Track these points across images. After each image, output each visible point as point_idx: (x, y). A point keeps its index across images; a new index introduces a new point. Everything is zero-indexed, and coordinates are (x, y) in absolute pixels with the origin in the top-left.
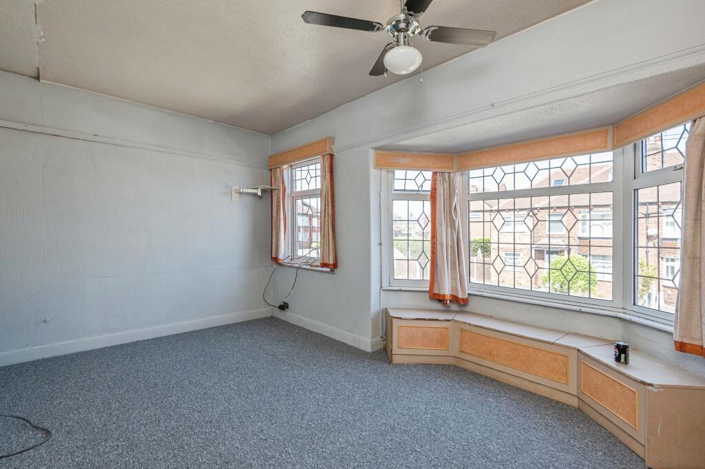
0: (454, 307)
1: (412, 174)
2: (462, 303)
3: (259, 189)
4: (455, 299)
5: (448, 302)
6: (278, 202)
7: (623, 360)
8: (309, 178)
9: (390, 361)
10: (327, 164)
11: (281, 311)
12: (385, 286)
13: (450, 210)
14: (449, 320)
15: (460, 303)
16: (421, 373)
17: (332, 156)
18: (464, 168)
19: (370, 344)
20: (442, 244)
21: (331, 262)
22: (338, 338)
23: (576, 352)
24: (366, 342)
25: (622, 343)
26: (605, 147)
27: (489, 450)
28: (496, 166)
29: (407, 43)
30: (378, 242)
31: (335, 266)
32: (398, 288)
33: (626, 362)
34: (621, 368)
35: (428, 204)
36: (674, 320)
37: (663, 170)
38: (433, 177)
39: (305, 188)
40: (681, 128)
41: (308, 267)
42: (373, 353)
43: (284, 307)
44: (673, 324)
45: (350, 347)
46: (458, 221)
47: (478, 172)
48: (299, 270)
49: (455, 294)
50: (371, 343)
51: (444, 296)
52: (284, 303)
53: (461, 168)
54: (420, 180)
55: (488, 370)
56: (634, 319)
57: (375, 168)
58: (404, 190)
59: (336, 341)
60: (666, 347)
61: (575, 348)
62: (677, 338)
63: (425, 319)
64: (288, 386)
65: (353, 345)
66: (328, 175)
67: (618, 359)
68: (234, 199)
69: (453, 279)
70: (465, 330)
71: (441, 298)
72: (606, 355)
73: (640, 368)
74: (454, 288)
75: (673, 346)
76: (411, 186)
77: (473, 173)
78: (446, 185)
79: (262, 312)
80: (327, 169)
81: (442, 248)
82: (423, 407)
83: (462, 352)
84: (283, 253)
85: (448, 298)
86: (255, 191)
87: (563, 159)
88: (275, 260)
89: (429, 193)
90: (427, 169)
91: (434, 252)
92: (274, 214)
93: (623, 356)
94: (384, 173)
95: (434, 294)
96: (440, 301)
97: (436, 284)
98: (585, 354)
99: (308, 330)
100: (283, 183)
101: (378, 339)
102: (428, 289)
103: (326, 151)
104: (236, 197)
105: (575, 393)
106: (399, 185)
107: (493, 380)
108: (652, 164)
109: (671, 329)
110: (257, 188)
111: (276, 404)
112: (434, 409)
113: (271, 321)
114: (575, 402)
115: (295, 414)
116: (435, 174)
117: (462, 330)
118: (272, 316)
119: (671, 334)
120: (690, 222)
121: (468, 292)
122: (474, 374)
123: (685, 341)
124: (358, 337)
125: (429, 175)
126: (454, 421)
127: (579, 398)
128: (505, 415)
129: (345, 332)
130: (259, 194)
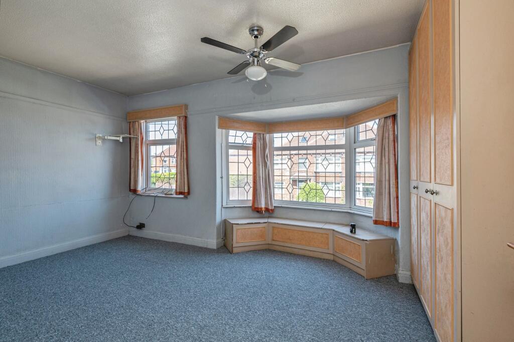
0: (267, 214)
1: (240, 133)
2: (271, 212)
3: (121, 137)
4: (267, 210)
5: (264, 212)
6: (137, 147)
7: (353, 232)
8: (162, 131)
9: (231, 252)
10: (182, 123)
11: (139, 230)
12: (224, 205)
13: (264, 157)
14: (266, 223)
15: (269, 212)
16: (251, 256)
17: (186, 117)
18: (271, 131)
19: (215, 244)
20: (260, 177)
21: (186, 191)
22: (190, 243)
23: (332, 231)
24: (212, 242)
25: (353, 224)
26: (343, 127)
27: (300, 286)
28: (289, 132)
29: (258, 65)
30: (220, 176)
31: (189, 193)
32: (233, 206)
33: (355, 233)
34: (353, 235)
35: (251, 152)
36: (372, 211)
37: (366, 140)
38: (254, 136)
39: (158, 137)
40: (373, 122)
41: (164, 195)
42: (218, 249)
43: (141, 226)
44: (372, 213)
45: (201, 248)
46: (268, 163)
47: (279, 135)
48: (156, 198)
49: (267, 207)
50: (217, 243)
51: (261, 208)
52: (140, 223)
53: (270, 132)
54: (244, 137)
55: (288, 249)
56: (356, 212)
57: (219, 128)
58: (235, 143)
59: (189, 245)
60: (369, 224)
61: (331, 230)
62: (374, 219)
63: (252, 223)
64: (169, 276)
65: (202, 246)
66: (183, 130)
67: (351, 232)
68: (98, 143)
69: (266, 198)
70: (275, 227)
71: (260, 210)
72: (346, 230)
73: (361, 235)
74: (266, 203)
75: (372, 222)
76: (239, 141)
77: (275, 135)
78: (262, 142)
79: (121, 232)
80: (183, 126)
81: (260, 180)
82: (259, 273)
83: (273, 240)
84: (141, 186)
85: (263, 209)
86: (118, 138)
87: (322, 131)
88: (135, 191)
89: (252, 146)
90: (250, 131)
91: (255, 182)
92: (133, 156)
93: (354, 229)
94: (224, 131)
95: (255, 208)
96: (258, 212)
97: (256, 201)
98: (337, 232)
99: (165, 241)
100: (141, 134)
101: (220, 240)
102: (251, 205)
103: (182, 114)
104: (99, 142)
105: (332, 253)
106: (231, 140)
107: (291, 254)
108: (362, 137)
109: (372, 215)
110: (119, 137)
111: (166, 288)
112: (265, 273)
113: (128, 239)
114: (331, 257)
115: (183, 291)
116: (255, 134)
117: (273, 227)
118: (129, 235)
119: (371, 217)
120: (379, 165)
121: (274, 205)
122: (280, 252)
123: (377, 219)
124: (206, 240)
125: (251, 134)
126: (278, 276)
127: (334, 255)
128: (302, 269)
129: (195, 238)
130: (121, 141)
